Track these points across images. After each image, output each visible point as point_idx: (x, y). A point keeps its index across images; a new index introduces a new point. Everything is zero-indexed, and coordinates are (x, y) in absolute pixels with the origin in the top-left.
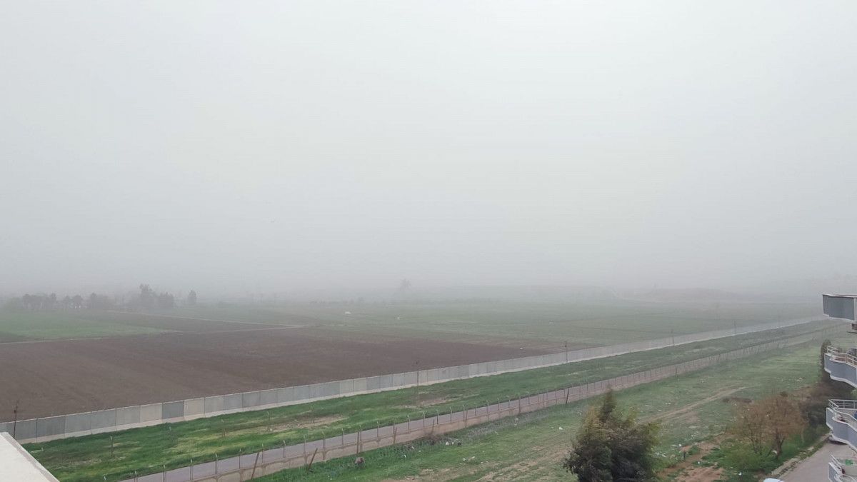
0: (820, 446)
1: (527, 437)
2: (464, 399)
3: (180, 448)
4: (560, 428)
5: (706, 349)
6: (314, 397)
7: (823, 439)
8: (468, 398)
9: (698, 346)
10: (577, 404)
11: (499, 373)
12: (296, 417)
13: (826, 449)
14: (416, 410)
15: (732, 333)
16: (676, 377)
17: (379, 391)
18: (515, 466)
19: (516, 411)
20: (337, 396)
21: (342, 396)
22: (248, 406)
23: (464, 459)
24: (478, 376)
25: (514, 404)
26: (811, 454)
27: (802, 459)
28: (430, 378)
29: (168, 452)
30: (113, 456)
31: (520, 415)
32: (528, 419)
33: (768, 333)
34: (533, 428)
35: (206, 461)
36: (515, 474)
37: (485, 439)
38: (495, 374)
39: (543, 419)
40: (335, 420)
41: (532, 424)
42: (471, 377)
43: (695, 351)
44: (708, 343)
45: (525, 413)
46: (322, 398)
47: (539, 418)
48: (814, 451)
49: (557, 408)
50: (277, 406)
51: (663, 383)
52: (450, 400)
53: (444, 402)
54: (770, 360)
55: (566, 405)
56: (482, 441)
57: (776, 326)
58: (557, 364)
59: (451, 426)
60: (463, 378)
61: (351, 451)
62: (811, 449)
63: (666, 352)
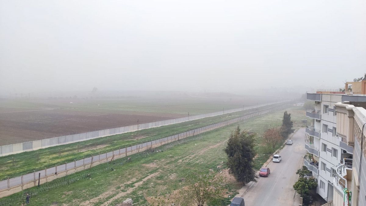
0: (284, 146)
1: (186, 148)
2: (152, 136)
3: (43, 160)
4: (196, 144)
5: (233, 116)
6: (89, 138)
7: (284, 144)
8: (154, 136)
9: (230, 115)
10: (197, 136)
11: (160, 126)
12: (86, 146)
13: (286, 147)
14: (136, 141)
15: (240, 110)
16: (228, 126)
17: (115, 134)
18: (187, 157)
19: (177, 139)
20: (98, 137)
21: (100, 137)
22: (61, 143)
23: (168, 156)
24: (152, 127)
25: (176, 136)
26: (282, 148)
27: (280, 149)
28: (133, 129)
29: (39, 162)
30: (14, 166)
31: (179, 140)
32: (183, 142)
33: (253, 110)
34: (186, 145)
35: (61, 164)
36: (189, 159)
37: (171, 149)
38: (158, 126)
39: (188, 142)
40: (105, 146)
41: (185, 143)
42: (150, 128)
44: (233, 113)
45: (181, 140)
46: (92, 138)
47: (186, 141)
48: (283, 147)
49: (190, 137)
50: (73, 142)
51: (223, 128)
52: (147, 137)
53: (145, 137)
54: (257, 120)
55: (194, 136)
56: (170, 150)
57: (255, 107)
58: (181, 122)
59: (156, 145)
60: (147, 128)
61: (123, 156)
62: (282, 147)
63: (219, 117)
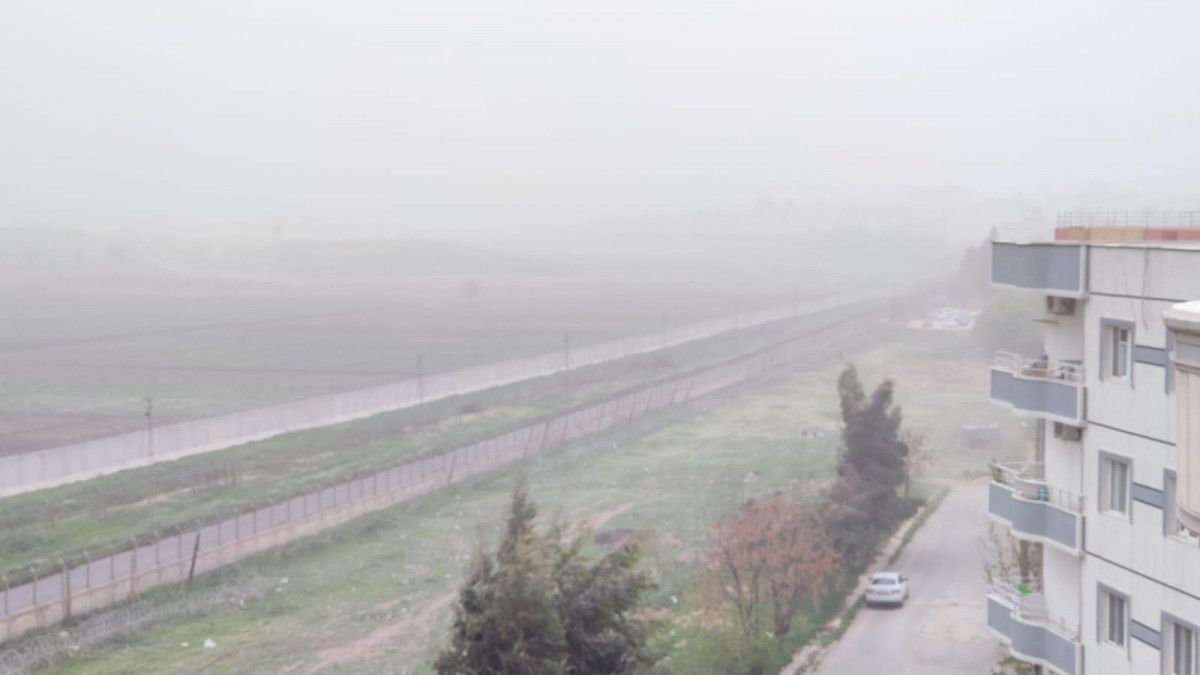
0: (850, 617)
4: (209, 643)
7: (851, 600)
9: (470, 405)
13: (864, 621)
15: (543, 367)
16: (452, 491)
19: (56, 613)
25: (49, 590)
26: (838, 635)
27: (825, 644)
31: (69, 622)
32: (102, 630)
33: (633, 364)
34: (128, 651)
39: (145, 626)
41: (118, 641)
43: (469, 418)
44: (497, 396)
45: (84, 617)
47: (131, 623)
48: (846, 626)
49: (162, 594)
51: (422, 507)
54: (663, 435)
55: (192, 583)
57: (649, 345)
62: (836, 623)
63: (390, 426)
